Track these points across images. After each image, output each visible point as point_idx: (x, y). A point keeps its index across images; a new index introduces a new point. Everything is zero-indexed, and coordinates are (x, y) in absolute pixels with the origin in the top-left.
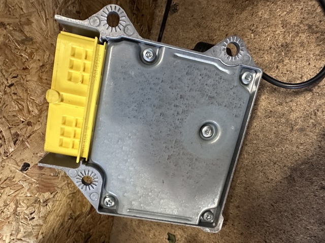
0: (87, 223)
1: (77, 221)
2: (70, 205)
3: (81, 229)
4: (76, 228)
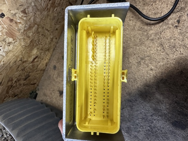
0: (29, 68)
1: (24, 64)
2: (22, 52)
3: (25, 70)
4: (23, 68)
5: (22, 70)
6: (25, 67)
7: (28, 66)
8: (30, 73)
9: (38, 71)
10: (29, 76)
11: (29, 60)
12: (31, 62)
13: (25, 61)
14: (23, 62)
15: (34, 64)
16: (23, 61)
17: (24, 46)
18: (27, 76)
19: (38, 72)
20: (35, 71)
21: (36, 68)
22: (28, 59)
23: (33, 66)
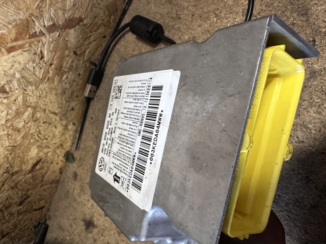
0: (25, 182)
1: (14, 177)
2: (8, 158)
3: (18, 187)
4: (12, 184)
5: (12, 188)
6: (18, 182)
7: (23, 180)
8: (28, 190)
9: (46, 184)
10: (28, 197)
11: (23, 168)
12: (28, 172)
13: (16, 172)
14: (13, 175)
15: (34, 174)
16: (11, 172)
17: (9, 146)
18: (24, 197)
19: (46, 187)
20: (40, 186)
21: (40, 180)
22: (21, 167)
23: (33, 177)
